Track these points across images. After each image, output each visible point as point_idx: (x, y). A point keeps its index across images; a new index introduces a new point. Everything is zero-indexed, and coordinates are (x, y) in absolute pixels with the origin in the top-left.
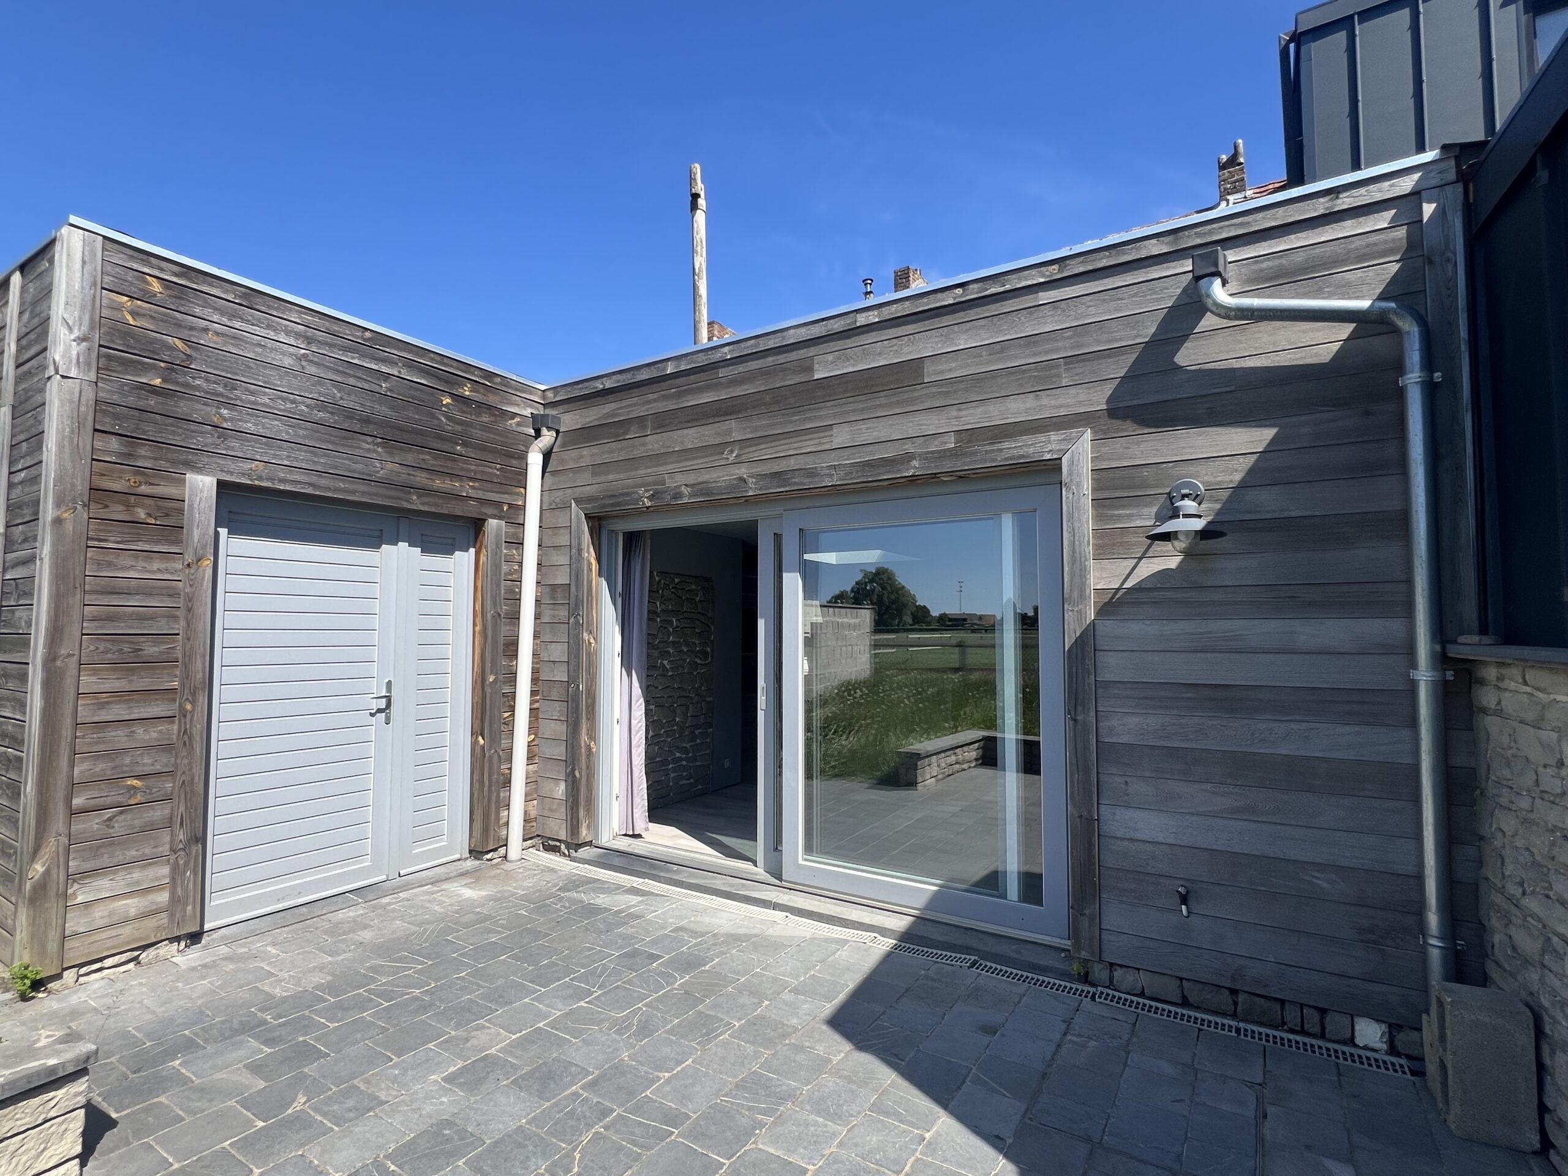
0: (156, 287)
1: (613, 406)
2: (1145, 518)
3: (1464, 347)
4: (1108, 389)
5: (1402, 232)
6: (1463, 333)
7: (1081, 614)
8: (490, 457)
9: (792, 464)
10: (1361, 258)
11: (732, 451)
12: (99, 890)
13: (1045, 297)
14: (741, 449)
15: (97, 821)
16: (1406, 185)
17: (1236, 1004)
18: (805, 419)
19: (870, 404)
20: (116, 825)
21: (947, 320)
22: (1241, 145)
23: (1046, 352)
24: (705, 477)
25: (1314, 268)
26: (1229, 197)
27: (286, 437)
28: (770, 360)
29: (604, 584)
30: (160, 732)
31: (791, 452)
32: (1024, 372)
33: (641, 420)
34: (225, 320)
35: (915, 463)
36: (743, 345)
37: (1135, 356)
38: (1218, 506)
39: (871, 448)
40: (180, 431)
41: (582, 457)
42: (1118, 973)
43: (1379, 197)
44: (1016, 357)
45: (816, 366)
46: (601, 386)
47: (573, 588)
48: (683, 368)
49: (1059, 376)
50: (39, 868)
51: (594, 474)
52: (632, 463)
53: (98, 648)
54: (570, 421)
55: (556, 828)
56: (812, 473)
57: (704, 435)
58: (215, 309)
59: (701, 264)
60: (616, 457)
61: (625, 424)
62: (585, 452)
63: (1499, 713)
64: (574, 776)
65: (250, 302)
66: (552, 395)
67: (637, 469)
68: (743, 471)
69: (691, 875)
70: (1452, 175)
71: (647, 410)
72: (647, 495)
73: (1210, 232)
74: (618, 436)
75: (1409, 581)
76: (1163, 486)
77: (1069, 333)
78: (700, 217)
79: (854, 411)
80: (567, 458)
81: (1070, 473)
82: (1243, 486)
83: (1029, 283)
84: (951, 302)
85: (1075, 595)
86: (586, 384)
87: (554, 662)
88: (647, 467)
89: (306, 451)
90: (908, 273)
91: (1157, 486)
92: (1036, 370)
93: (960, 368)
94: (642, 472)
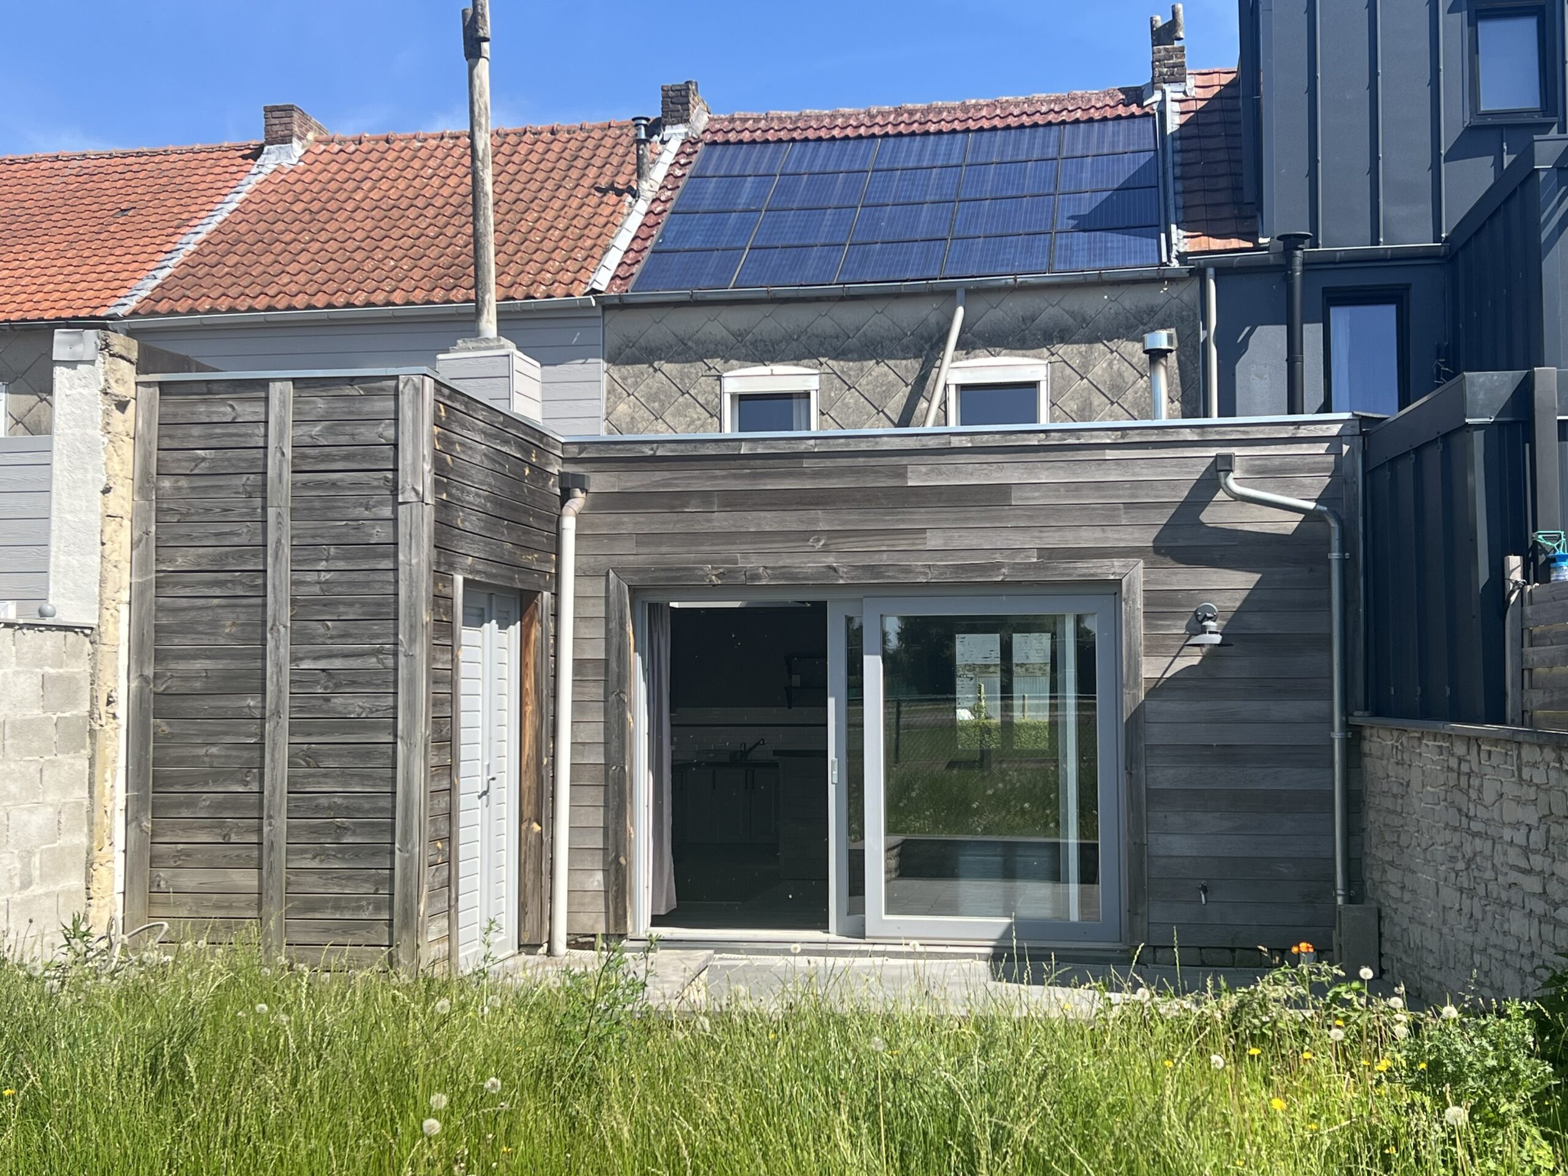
1: (667, 475)
2: (1179, 628)
3: (1361, 538)
4: (1155, 532)
9: (885, 559)
11: (818, 540)
13: (1110, 454)
16: (1335, 430)
17: (1234, 958)
18: (898, 520)
19: (962, 515)
21: (1032, 457)
22: (1181, 12)
23: (1111, 497)
24: (787, 561)
26: (1165, 86)
28: (861, 461)
29: (639, 659)
31: (884, 548)
32: (1094, 509)
36: (831, 441)
37: (1173, 510)
38: (1225, 623)
41: (623, 523)
43: (1320, 434)
44: (1088, 497)
46: (651, 452)
47: (613, 665)
49: (1120, 516)
51: (640, 544)
52: (695, 538)
54: (600, 482)
55: (590, 923)
56: (907, 570)
57: (785, 521)
59: (486, 144)
60: (670, 528)
61: (683, 496)
62: (626, 519)
64: (619, 863)
66: (577, 450)
67: (702, 544)
68: (831, 560)
70: (1358, 432)
73: (1224, 433)
74: (673, 507)
75: (1331, 678)
76: (1192, 607)
78: (483, 68)
79: (947, 519)
80: (605, 522)
81: (1128, 590)
82: (1240, 611)
83: (1099, 441)
84: (1036, 443)
86: (628, 447)
88: (713, 545)
89: (484, 542)
90: (687, 96)
91: (1187, 606)
92: (1102, 509)
93: (1042, 497)
94: (708, 548)
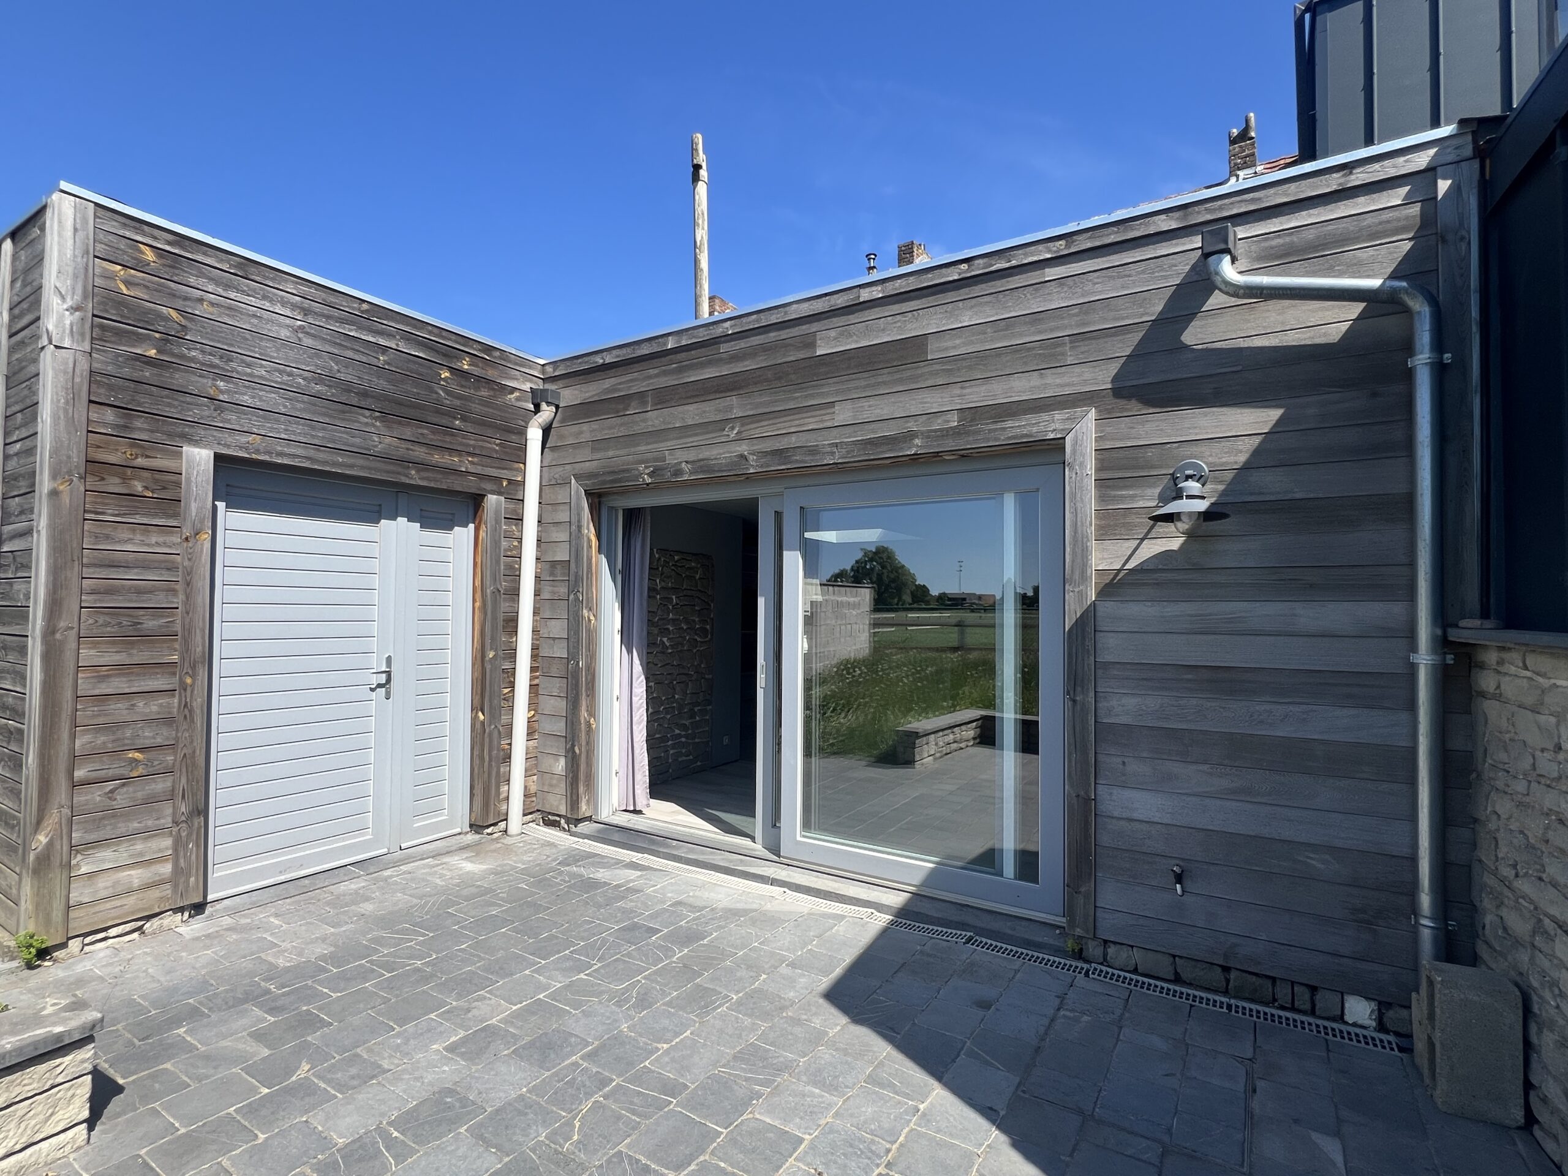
0: (150, 255)
1: (613, 381)
2: (1148, 499)
3: (1475, 329)
4: (1114, 368)
5: (1416, 209)
6: (1475, 313)
7: (1081, 595)
8: (489, 432)
9: (794, 441)
11: (733, 428)
12: (103, 861)
13: (1052, 273)
14: (743, 425)
15: (99, 793)
16: (1422, 160)
17: (1228, 981)
18: (806, 396)
19: (873, 381)
20: (118, 797)
21: (951, 296)
22: (1253, 119)
23: (1052, 330)
24: (705, 453)
25: (1325, 246)
26: (1239, 172)
27: (283, 410)
28: (773, 335)
29: (604, 561)
30: (161, 705)
31: (793, 430)
32: (1029, 349)
33: (641, 396)
34: (220, 291)
35: (917, 441)
36: (744, 320)
37: (1141, 334)
38: (1221, 487)
39: (873, 426)
40: (176, 403)
41: (581, 432)
42: (1112, 950)
43: (1393, 172)
44: (1021, 335)
45: (819, 342)
46: (601, 361)
47: (573, 565)
48: (684, 343)
49: (1063, 354)
50: (42, 839)
51: (594, 450)
52: (632, 439)
53: (97, 622)
54: (570, 396)
55: (555, 803)
56: (813, 451)
57: (704, 412)
58: (211, 279)
59: (702, 237)
60: (616, 433)
61: (626, 399)
62: (585, 427)
63: (1498, 697)
64: (574, 752)
65: (244, 271)
66: (551, 370)
67: (638, 445)
68: (743, 448)
69: (691, 851)
70: (1468, 151)
71: (648, 385)
72: (647, 471)
73: (1221, 208)
74: (618, 412)
75: (1412, 565)
76: (1167, 467)
77: (1076, 310)
78: (702, 189)
80: (569, 434)
81: (1074, 451)
82: (1246, 467)
83: (1035, 258)
84: (956, 277)
85: (1077, 576)
86: (586, 359)
87: (554, 639)
88: (647, 444)
89: (303, 425)
90: (912, 248)
91: (1161, 467)
92: (1041, 347)
93: (965, 344)
94: (643, 448)
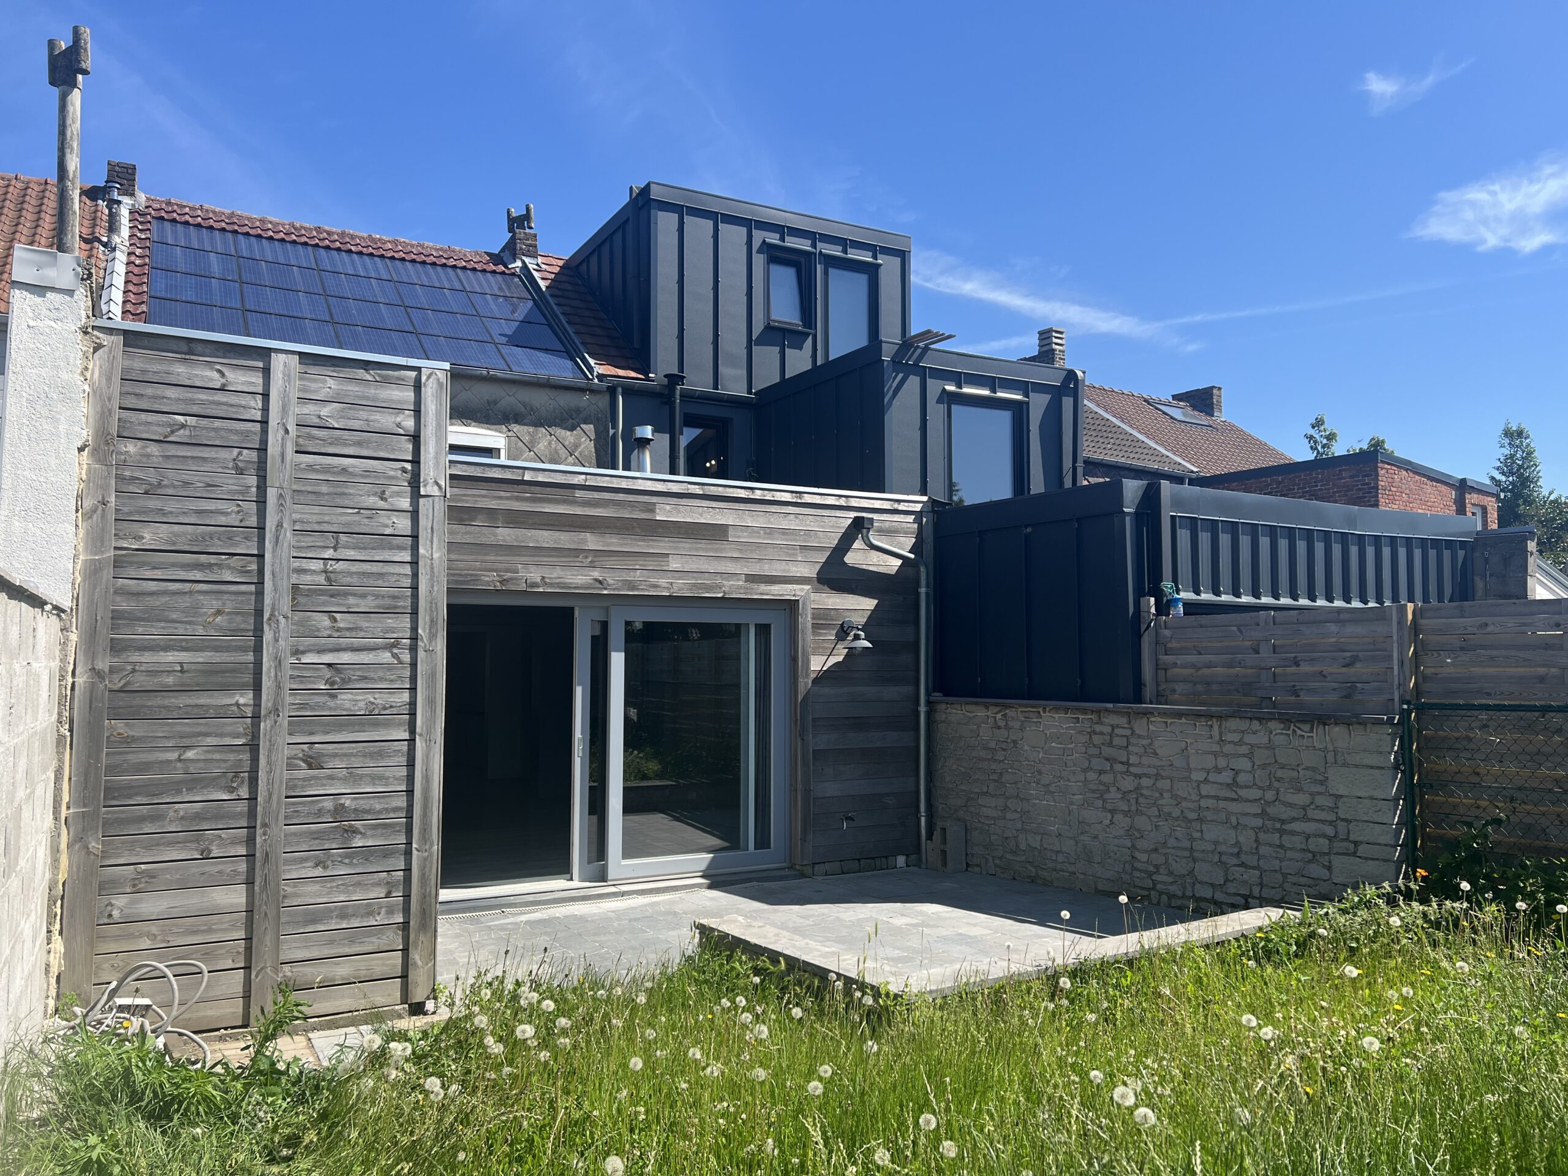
2: (831, 635)
4: (818, 567)
6: (932, 573)
7: (805, 684)
9: (637, 576)
10: (905, 533)
11: (586, 557)
14: (595, 557)
16: (918, 507)
18: (648, 546)
19: (695, 546)
21: (742, 506)
23: (792, 540)
25: (891, 532)
28: (621, 497)
31: (636, 567)
32: (782, 548)
33: (491, 513)
35: (723, 590)
36: (599, 478)
37: (829, 553)
39: (695, 575)
42: (816, 867)
44: (778, 539)
45: (657, 511)
49: (797, 555)
52: (480, 548)
56: (656, 586)
57: (559, 539)
60: (458, 539)
61: (474, 512)
63: (942, 722)
67: (487, 554)
68: (596, 574)
71: (498, 505)
72: (500, 579)
75: (917, 670)
76: (840, 621)
77: (802, 533)
79: (685, 548)
81: (803, 608)
85: (804, 673)
91: (837, 621)
92: (787, 548)
93: (748, 536)
